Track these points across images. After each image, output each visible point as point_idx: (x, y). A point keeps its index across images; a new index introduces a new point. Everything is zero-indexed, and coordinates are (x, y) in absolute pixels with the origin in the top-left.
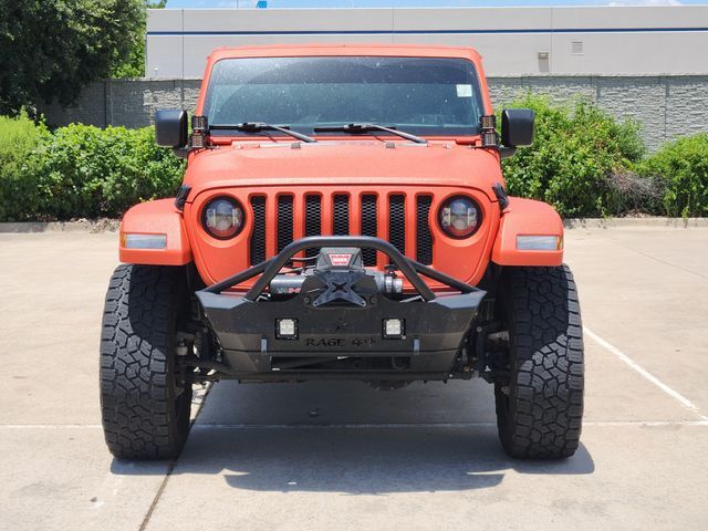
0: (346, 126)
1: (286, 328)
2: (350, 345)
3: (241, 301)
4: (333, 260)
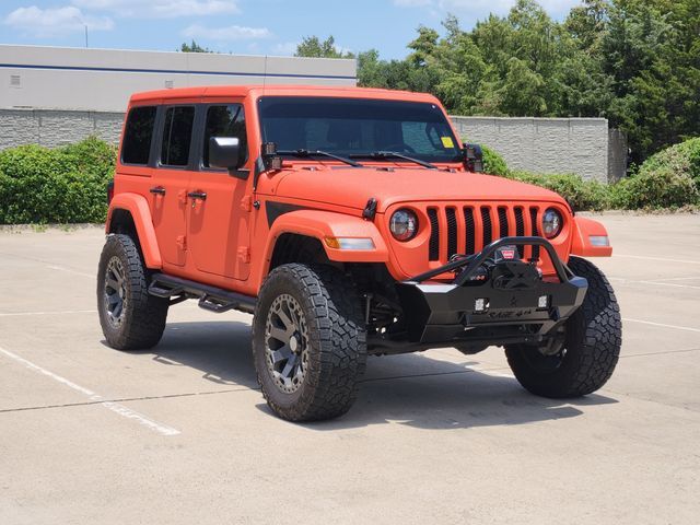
1: (479, 305)
2: (514, 316)
3: (452, 287)
4: (505, 255)
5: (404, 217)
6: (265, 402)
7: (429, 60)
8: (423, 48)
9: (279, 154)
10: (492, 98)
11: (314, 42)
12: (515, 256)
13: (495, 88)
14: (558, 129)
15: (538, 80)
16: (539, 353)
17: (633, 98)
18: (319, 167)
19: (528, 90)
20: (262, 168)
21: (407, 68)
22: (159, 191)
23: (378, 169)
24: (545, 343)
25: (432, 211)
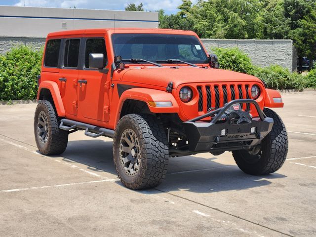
0: (167, 60)
1: (223, 132)
2: (239, 137)
3: (210, 124)
4: (235, 108)
5: (185, 91)
6: (120, 180)
7: (188, 15)
8: (184, 9)
9: (123, 61)
10: (221, 32)
11: (133, 6)
12: (240, 108)
13: (223, 27)
14: (268, 45)
15: (244, 23)
16: (249, 154)
17: (300, 30)
18: (142, 67)
19: (239, 28)
20: (115, 68)
21: (179, 18)
22: (64, 79)
23: (171, 68)
24: (251, 149)
25: (199, 88)
